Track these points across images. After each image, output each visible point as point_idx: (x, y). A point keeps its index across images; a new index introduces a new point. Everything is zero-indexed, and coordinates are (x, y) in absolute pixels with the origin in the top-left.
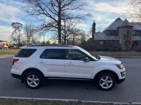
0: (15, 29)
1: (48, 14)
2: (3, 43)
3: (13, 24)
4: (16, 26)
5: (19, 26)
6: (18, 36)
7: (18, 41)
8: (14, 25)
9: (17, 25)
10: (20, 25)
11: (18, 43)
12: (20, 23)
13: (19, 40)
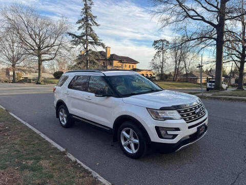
0: (157, 50)
1: (199, 15)
2: (142, 72)
3: (156, 42)
4: (160, 45)
5: (163, 44)
6: (162, 61)
7: (160, 69)
8: (157, 45)
9: (161, 43)
10: (165, 43)
11: (160, 72)
12: (165, 40)
13: (162, 68)
